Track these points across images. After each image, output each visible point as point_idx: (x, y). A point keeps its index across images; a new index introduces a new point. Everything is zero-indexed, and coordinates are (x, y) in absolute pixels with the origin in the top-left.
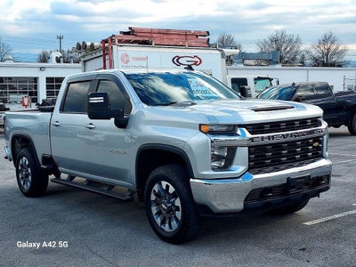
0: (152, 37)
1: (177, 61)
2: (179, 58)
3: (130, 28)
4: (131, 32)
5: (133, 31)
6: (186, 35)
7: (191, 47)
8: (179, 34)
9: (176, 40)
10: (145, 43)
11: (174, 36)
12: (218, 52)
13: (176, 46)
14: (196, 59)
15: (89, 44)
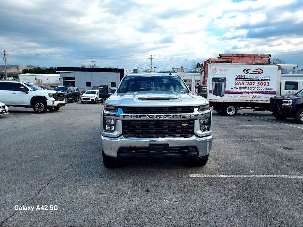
0: (232, 59)
1: (247, 71)
2: (248, 70)
3: (220, 55)
4: (221, 57)
5: (221, 56)
6: (254, 57)
7: (257, 63)
8: (250, 56)
9: (247, 60)
10: (228, 62)
11: (246, 58)
12: (276, 66)
13: (247, 63)
14: (259, 70)
15: (201, 64)
